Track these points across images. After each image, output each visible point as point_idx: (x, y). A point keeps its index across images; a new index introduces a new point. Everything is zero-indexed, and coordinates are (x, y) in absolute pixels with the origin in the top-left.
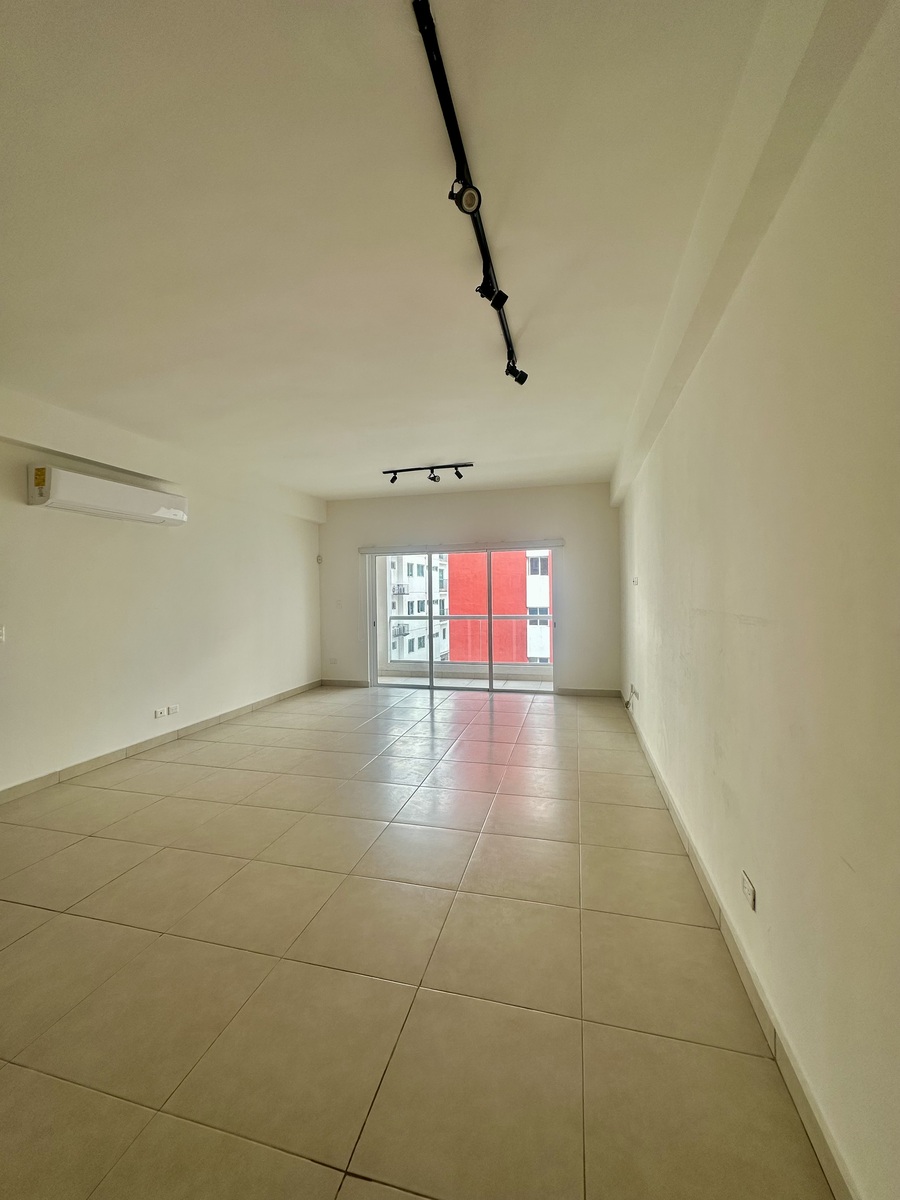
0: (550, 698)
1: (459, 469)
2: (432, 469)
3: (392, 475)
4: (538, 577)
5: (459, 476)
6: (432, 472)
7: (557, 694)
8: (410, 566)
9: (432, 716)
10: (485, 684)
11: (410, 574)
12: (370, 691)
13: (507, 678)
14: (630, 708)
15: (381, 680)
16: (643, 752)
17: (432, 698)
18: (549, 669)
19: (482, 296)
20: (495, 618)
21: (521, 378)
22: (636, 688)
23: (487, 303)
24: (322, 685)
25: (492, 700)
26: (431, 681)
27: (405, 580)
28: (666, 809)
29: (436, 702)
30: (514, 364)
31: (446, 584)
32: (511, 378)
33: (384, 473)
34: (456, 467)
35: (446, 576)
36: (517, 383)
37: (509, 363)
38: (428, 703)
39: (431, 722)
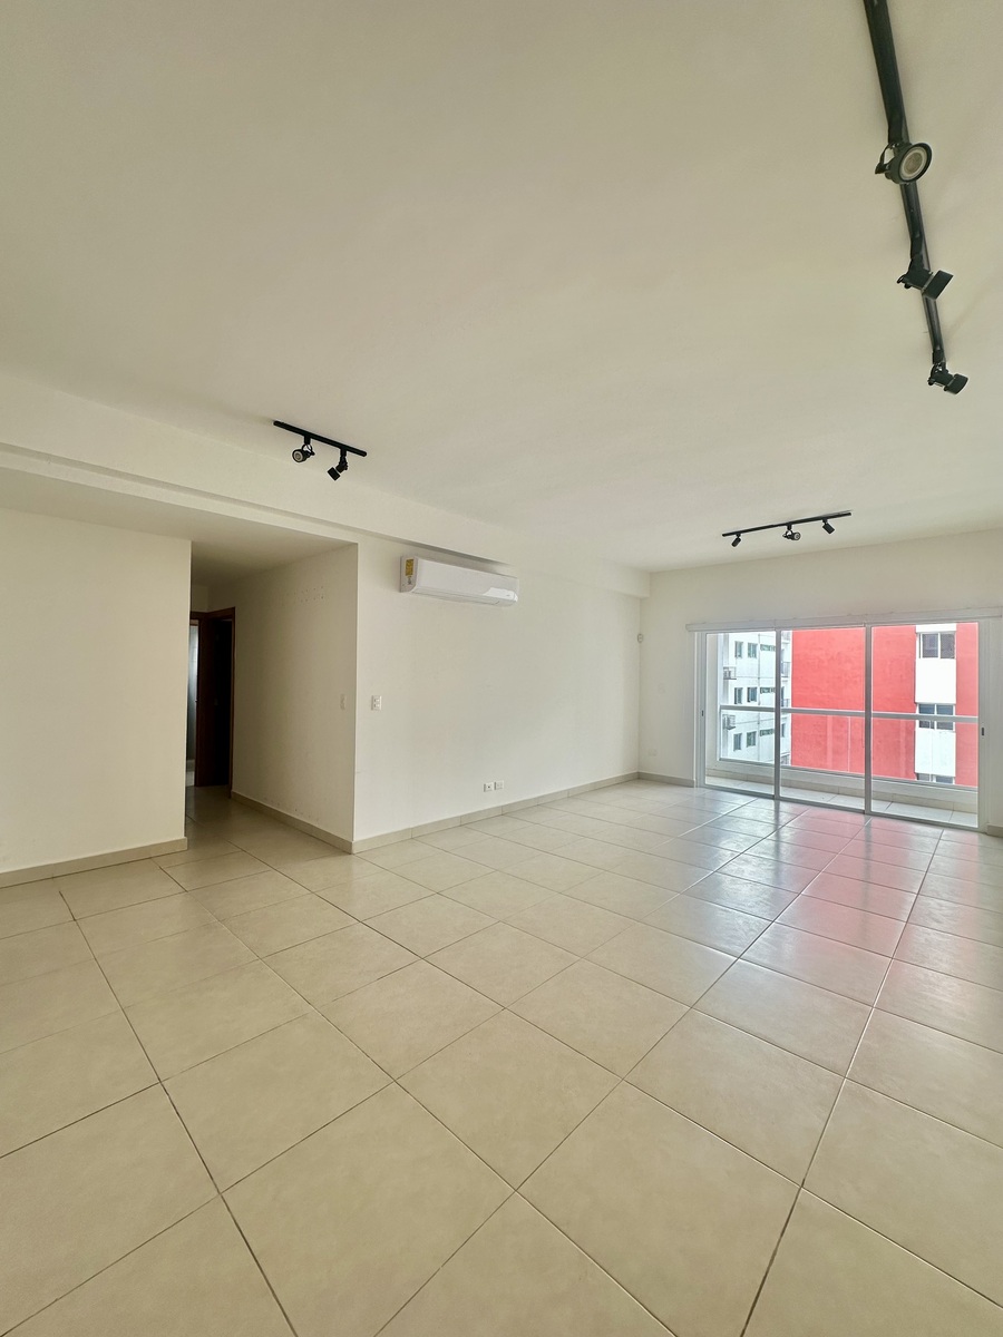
0: (974, 837)
1: (830, 521)
2: (789, 525)
3: (735, 537)
4: (937, 660)
5: (829, 529)
6: (789, 528)
7: (983, 833)
9: (778, 836)
10: (860, 805)
12: (696, 791)
13: (892, 798)
15: (709, 781)
17: (777, 812)
19: (907, 287)
20: (875, 715)
21: (955, 385)
23: (912, 294)
24: (640, 778)
25: (869, 826)
26: (777, 791)
27: (731, 661)
29: (783, 818)
30: (943, 367)
31: (789, 667)
32: (936, 388)
33: (724, 535)
34: (824, 519)
35: (788, 656)
36: (946, 393)
37: (934, 369)
38: (772, 817)
39: (778, 840)
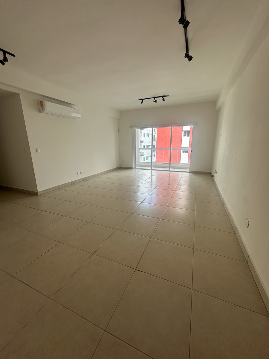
0: (188, 173)
1: (164, 98)
2: (155, 98)
3: (142, 101)
4: (186, 137)
5: (164, 100)
6: (155, 99)
7: (190, 173)
8: (144, 134)
9: (152, 177)
10: (168, 169)
11: (144, 136)
12: (134, 170)
13: (174, 168)
14: (214, 177)
15: (137, 167)
16: (217, 189)
17: (152, 173)
18: (189, 166)
19: (180, 24)
20: (172, 149)
21: (190, 58)
22: (217, 171)
23: (181, 26)
24: (120, 168)
25: (170, 174)
26: (152, 168)
27: (143, 138)
28: (222, 204)
29: (153, 174)
30: (188, 52)
31: (156, 140)
32: (186, 59)
33: (139, 100)
34: (163, 97)
35: (156, 137)
36: (188, 61)
37: (186, 53)
38: (150, 174)
39: (152, 178)
